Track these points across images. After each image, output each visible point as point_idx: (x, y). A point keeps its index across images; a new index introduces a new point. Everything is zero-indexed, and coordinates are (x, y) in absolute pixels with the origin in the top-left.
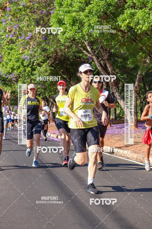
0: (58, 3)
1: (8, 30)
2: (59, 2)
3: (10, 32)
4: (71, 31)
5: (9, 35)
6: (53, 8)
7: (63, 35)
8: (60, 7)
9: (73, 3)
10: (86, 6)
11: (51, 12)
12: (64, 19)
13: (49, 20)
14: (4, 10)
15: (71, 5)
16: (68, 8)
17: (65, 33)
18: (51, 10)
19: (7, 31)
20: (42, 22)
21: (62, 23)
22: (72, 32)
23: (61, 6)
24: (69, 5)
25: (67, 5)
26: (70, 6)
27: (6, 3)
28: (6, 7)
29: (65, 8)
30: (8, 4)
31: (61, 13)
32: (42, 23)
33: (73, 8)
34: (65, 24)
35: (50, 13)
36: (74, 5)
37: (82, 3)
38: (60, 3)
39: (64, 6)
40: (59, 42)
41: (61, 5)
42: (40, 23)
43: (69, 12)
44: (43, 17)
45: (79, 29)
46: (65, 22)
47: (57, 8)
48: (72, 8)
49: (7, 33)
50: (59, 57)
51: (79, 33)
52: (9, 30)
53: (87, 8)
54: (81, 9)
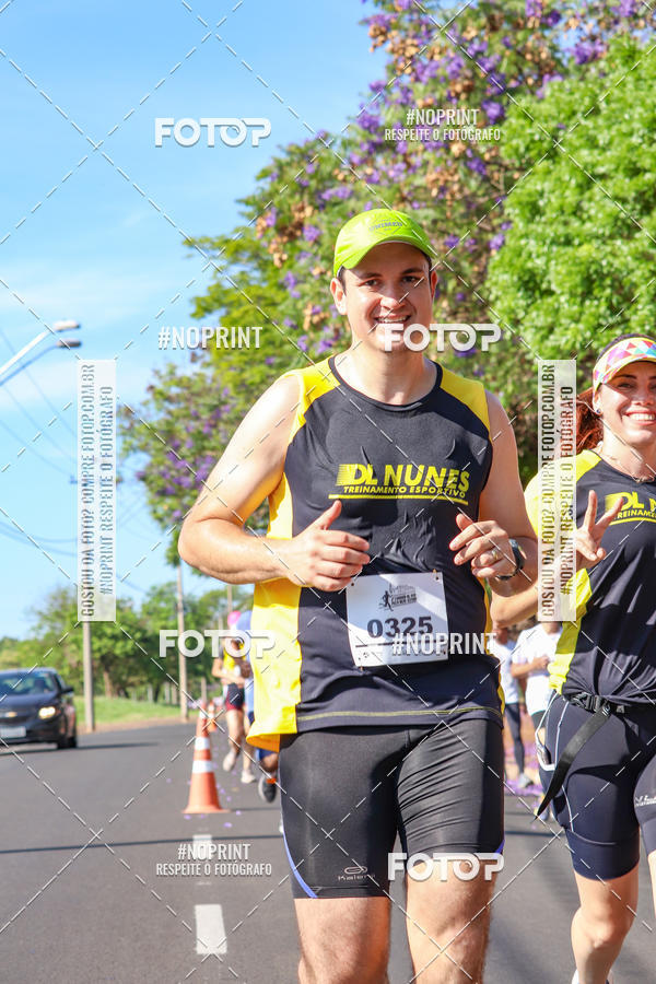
0: (520, 203)
1: (307, 320)
2: (525, 199)
3: (317, 327)
4: (577, 321)
5: (312, 342)
6: (500, 226)
7: (545, 338)
8: (531, 220)
9: (585, 205)
10: (641, 213)
11: (495, 239)
12: (545, 273)
13: (482, 276)
14: (292, 237)
15: (577, 211)
16: (566, 223)
17: (551, 330)
18: (493, 231)
19: (306, 326)
20: (451, 284)
21: (539, 289)
22: (581, 326)
23: (533, 216)
24: (568, 210)
25: (563, 212)
26: (574, 213)
27: (302, 209)
28: (300, 226)
29: (551, 224)
30: (308, 210)
31: (533, 245)
32: (454, 289)
33: (588, 225)
34: (549, 293)
35: (489, 243)
36: (592, 212)
37: (624, 201)
38: (528, 203)
39: (550, 214)
40: (527, 366)
41: (534, 211)
42: (446, 286)
43: (568, 242)
44: (456, 264)
45: (613, 310)
46: (549, 282)
47: (519, 225)
48: (583, 222)
49: (304, 333)
50: (526, 432)
51: (611, 327)
52: (316, 319)
53: (645, 220)
54: (620, 228)
